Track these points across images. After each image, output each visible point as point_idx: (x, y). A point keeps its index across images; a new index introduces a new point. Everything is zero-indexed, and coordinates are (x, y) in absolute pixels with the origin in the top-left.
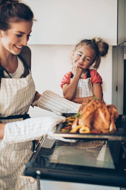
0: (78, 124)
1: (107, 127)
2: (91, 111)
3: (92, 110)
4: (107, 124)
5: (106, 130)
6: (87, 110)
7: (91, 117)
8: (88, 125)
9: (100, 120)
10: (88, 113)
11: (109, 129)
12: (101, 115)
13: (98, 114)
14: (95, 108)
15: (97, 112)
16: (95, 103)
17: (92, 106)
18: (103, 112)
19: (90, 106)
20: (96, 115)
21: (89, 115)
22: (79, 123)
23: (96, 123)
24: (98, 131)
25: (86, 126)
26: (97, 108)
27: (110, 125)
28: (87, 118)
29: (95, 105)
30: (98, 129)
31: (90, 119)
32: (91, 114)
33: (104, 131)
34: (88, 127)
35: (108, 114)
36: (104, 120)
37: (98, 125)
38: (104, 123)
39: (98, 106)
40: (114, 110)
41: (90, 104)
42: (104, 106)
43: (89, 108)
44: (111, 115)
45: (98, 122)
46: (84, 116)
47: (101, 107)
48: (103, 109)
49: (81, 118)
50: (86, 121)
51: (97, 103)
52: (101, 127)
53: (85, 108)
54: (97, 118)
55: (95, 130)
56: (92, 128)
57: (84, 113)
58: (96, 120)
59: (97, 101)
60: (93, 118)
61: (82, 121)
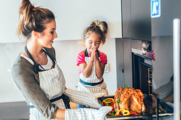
0: (119, 109)
1: (140, 109)
2: (128, 98)
3: (128, 96)
4: (140, 106)
5: (139, 110)
6: (124, 97)
7: (128, 102)
8: (127, 108)
9: (134, 104)
10: (126, 100)
11: (142, 110)
12: (135, 100)
13: (133, 99)
14: (130, 95)
15: (132, 97)
16: (129, 91)
17: (128, 94)
18: (136, 97)
19: (126, 94)
20: (132, 100)
21: (127, 101)
22: (120, 107)
23: (132, 106)
24: (135, 112)
25: (125, 109)
26: (131, 95)
27: (142, 107)
28: (126, 103)
29: (130, 93)
30: (134, 111)
31: (128, 104)
32: (128, 100)
33: (138, 112)
34: (127, 110)
35: (139, 98)
36: (138, 104)
37: (134, 108)
38: (138, 105)
39: (132, 93)
40: (141, 94)
41: (125, 92)
42: (136, 93)
43: (126, 96)
44: (141, 99)
45: (134, 105)
46: (123, 102)
47: (134, 94)
48: (136, 95)
49: (121, 103)
50: (125, 106)
51: (130, 91)
52: (136, 109)
53: (122, 95)
54: (132, 102)
55: (132, 111)
56: (130, 110)
57: (123, 100)
58: (132, 104)
59: (130, 89)
60: (130, 102)
61: (122, 106)
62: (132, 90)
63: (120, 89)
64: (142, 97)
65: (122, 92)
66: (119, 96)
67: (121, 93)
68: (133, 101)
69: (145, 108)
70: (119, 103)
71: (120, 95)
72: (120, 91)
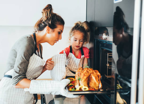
0: (79, 85)
1: (98, 86)
2: (87, 76)
3: (87, 75)
4: (97, 83)
5: (97, 87)
6: (84, 75)
8: (86, 85)
10: (85, 77)
11: (99, 87)
12: (93, 78)
13: (91, 77)
14: (89, 74)
15: (91, 76)
16: (88, 71)
17: (87, 73)
18: (94, 76)
19: (86, 73)
20: (90, 78)
21: (86, 79)
22: (80, 84)
23: (91, 83)
24: (93, 88)
25: (85, 86)
27: (99, 84)
29: (89, 72)
30: (92, 87)
31: (87, 81)
33: (96, 88)
34: (86, 86)
35: (97, 77)
36: (96, 81)
37: (92, 85)
38: (95, 83)
39: (91, 72)
40: (99, 74)
41: (85, 71)
42: (94, 72)
43: (85, 74)
44: (99, 78)
45: (92, 82)
46: (83, 79)
47: (93, 73)
48: (94, 74)
49: (81, 80)
50: (84, 83)
51: (90, 70)
52: (94, 86)
53: (82, 74)
54: (90, 80)
55: (90, 88)
56: (89, 86)
57: (83, 77)
58: (91, 82)
59: (89, 69)
60: (89, 80)
61: (82, 83)
62: (91, 70)
63: (81, 69)
64: (99, 76)
65: (83, 71)
66: (79, 75)
67: (81, 72)
68: (92, 79)
69: (102, 85)
70: (79, 80)
71: (81, 74)
72: (80, 71)
